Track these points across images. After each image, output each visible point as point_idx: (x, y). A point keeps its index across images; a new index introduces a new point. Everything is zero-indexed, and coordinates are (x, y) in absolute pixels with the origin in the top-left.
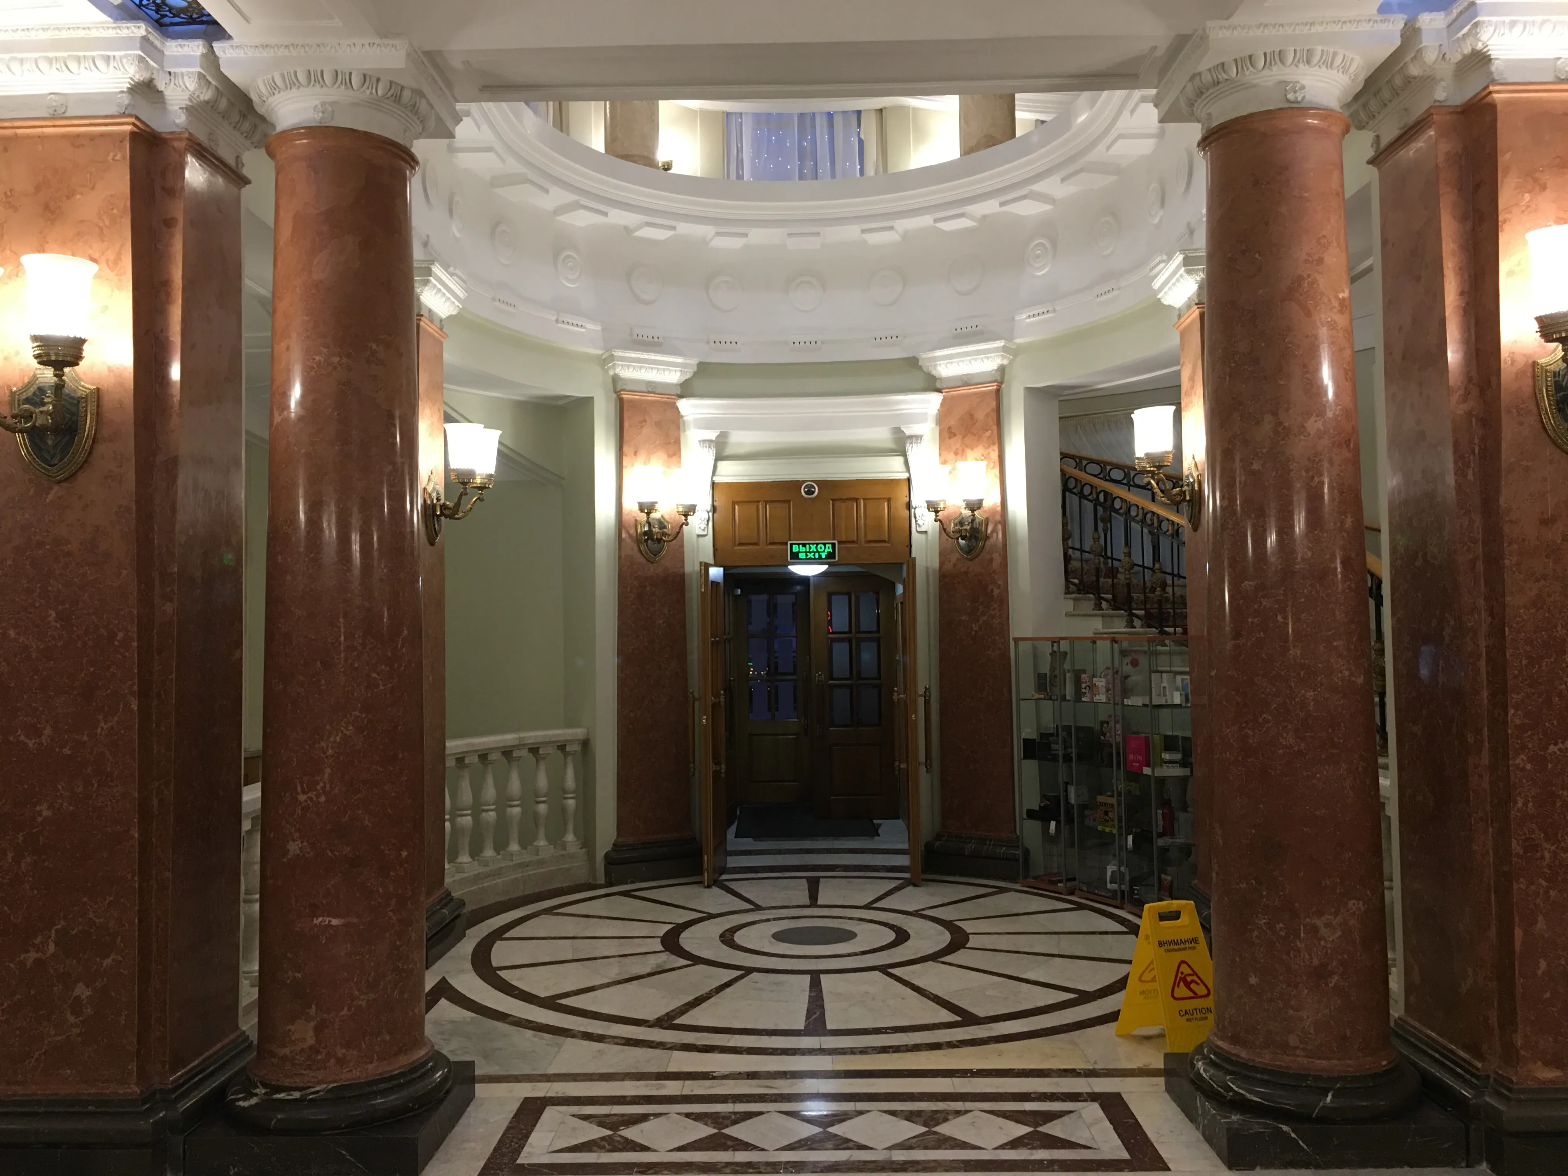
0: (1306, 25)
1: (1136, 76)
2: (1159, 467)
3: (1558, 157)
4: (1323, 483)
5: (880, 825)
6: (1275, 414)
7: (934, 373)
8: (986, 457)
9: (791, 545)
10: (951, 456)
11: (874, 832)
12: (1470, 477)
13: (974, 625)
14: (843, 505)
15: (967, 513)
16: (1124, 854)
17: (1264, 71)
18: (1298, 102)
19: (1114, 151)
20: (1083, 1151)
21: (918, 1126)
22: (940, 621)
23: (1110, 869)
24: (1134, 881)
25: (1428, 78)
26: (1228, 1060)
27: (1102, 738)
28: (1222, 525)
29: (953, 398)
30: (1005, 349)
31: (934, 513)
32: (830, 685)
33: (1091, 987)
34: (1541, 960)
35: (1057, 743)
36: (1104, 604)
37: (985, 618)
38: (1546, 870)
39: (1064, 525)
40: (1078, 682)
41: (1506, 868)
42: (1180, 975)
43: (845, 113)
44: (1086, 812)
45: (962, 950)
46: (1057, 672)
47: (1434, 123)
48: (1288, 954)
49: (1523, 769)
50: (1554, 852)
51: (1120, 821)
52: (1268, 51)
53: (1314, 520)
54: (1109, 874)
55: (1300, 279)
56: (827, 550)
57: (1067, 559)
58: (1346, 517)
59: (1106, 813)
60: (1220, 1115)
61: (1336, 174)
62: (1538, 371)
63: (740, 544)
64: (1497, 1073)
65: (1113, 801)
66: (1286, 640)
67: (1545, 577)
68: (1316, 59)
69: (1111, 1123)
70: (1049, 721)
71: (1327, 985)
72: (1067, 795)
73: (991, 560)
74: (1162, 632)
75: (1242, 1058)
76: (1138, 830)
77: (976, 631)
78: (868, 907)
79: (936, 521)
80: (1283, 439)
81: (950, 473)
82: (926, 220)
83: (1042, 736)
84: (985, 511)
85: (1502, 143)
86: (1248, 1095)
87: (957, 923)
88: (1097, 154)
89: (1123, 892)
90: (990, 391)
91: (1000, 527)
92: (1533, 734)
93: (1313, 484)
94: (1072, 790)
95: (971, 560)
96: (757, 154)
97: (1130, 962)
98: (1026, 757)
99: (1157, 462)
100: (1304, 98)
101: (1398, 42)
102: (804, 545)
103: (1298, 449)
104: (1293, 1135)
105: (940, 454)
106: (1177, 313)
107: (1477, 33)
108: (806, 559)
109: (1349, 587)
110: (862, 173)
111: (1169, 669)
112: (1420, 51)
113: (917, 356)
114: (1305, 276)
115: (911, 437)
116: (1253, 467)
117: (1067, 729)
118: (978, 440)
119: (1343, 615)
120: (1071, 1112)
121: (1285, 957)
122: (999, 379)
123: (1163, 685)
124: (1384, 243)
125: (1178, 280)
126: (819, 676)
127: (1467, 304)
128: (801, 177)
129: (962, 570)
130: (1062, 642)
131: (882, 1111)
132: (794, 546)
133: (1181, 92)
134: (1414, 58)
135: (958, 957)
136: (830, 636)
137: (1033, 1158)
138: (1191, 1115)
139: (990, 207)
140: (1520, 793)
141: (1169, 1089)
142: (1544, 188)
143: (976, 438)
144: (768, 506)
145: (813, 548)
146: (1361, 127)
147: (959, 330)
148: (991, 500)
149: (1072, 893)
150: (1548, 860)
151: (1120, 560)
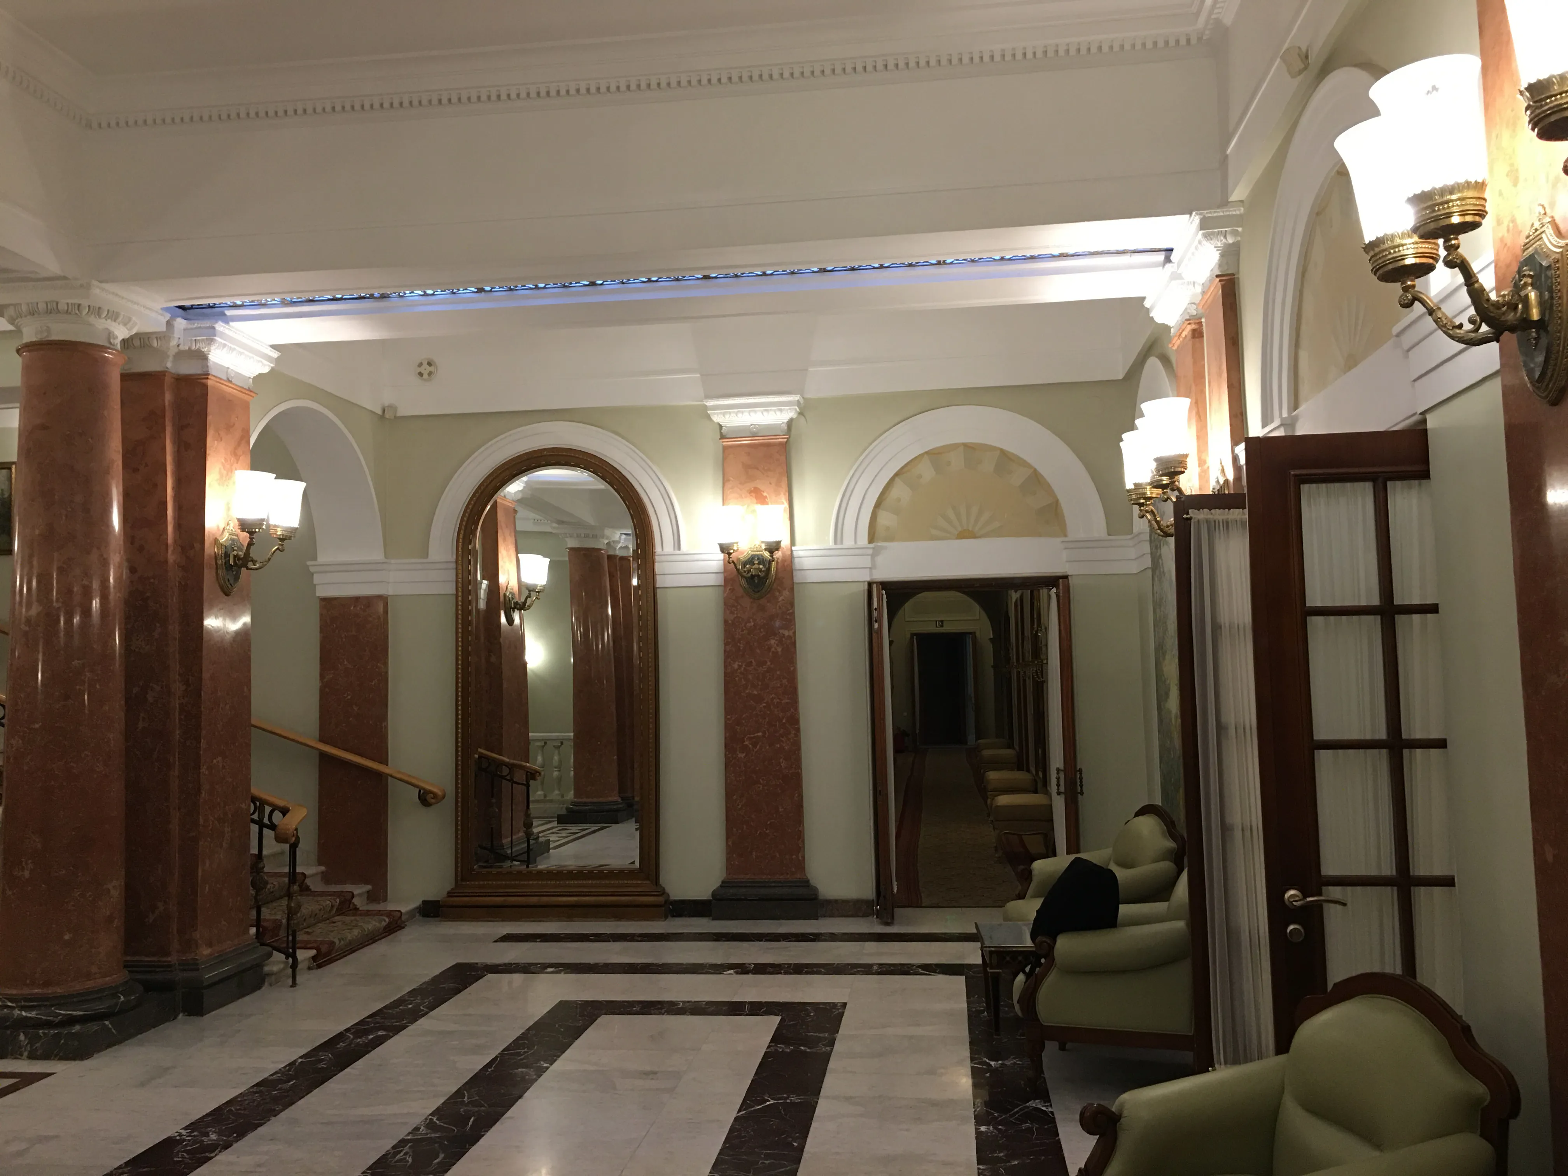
0: (132, 303)
3: (226, 424)
17: (102, 320)
25: (161, 351)
38: (210, 832)
41: (192, 835)
47: (164, 380)
48: (93, 912)
49: (206, 773)
50: (213, 821)
62: (218, 544)
64: (181, 960)
85: (209, 409)
86: (75, 1013)
92: (208, 754)
112: (168, 337)
121: (91, 914)
127: (175, 495)
134: (164, 340)
140: (203, 788)
142: (221, 439)
150: (211, 826)
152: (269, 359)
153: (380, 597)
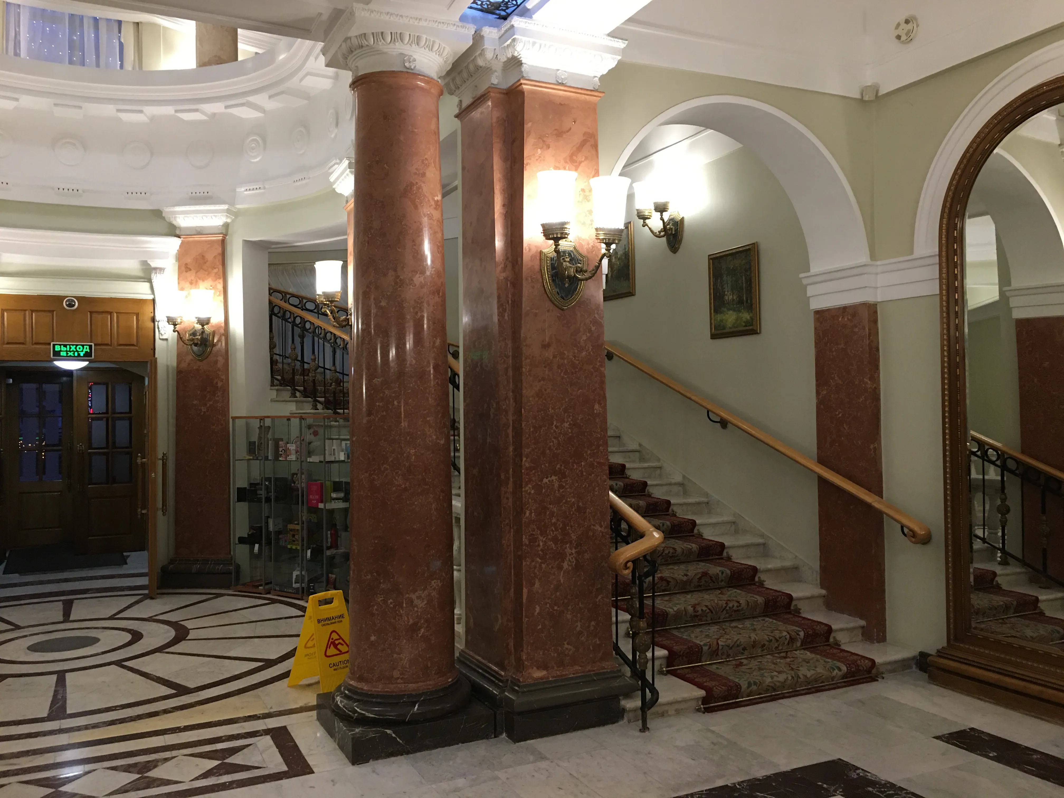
0: (416, 19)
1: (309, 31)
2: (332, 302)
3: (556, 130)
4: (423, 317)
5: (128, 556)
6: (395, 270)
7: (174, 223)
8: (214, 288)
9: (54, 345)
10: (187, 285)
11: (123, 561)
12: (506, 318)
13: (203, 408)
14: (100, 317)
15: (199, 327)
16: (305, 562)
17: (391, 44)
18: (412, 69)
19: (304, 83)
20: (256, 770)
21: (133, 775)
22: (177, 405)
23: (295, 573)
24: (310, 581)
25: (488, 68)
26: (356, 693)
27: (293, 485)
28: (362, 340)
29: (189, 242)
30: (228, 211)
31: (173, 326)
32: (90, 453)
33: (273, 657)
34: (537, 606)
35: (261, 490)
36: (298, 394)
37: (211, 403)
38: (540, 552)
39: (271, 338)
40: (277, 447)
41: (519, 553)
42: (331, 640)
43: (108, 20)
44: (280, 536)
45: (183, 642)
46: (262, 441)
47: (491, 97)
48: (395, 619)
49: (530, 493)
50: (545, 541)
51: (303, 540)
52: (393, 32)
53: (418, 341)
54: (294, 577)
55: (412, 185)
56: (85, 350)
57: (273, 362)
58: (436, 339)
59: (294, 536)
60: (348, 730)
61: (434, 120)
62: (543, 256)
63: (8, 343)
64: (512, 677)
65: (298, 527)
66: (400, 417)
67: (543, 379)
68: (422, 43)
69: (277, 748)
70: (256, 475)
71: (417, 636)
72: (268, 525)
73: (216, 362)
74: (336, 413)
75: (364, 690)
76: (315, 546)
77: (204, 412)
78: (112, 618)
79: (174, 331)
80: (400, 287)
81: (186, 297)
82: (169, 110)
83: (251, 485)
84: (212, 326)
85: (526, 117)
86: (367, 714)
87: (181, 623)
88: (294, 83)
89: (303, 588)
90: (217, 241)
91: (223, 338)
92: (535, 472)
93: (418, 317)
94: (271, 521)
95: (201, 361)
96: (32, 39)
97: (298, 636)
98: (239, 500)
99: (330, 298)
100: (415, 67)
101: (471, 43)
102: (65, 346)
103: (409, 294)
104: (394, 735)
105: (179, 283)
106: (346, 199)
107: (515, 46)
108: (67, 356)
109: (437, 383)
110: (122, 66)
111: (337, 437)
112: (483, 50)
113: (161, 210)
114: (415, 183)
115: (155, 269)
116: (381, 304)
117: (269, 479)
118: (208, 274)
119: (433, 401)
120: (250, 745)
121: (393, 621)
122: (224, 232)
123: (333, 448)
124: (463, 169)
125: (345, 177)
126: (80, 446)
127: (507, 212)
128: (71, 62)
129: (195, 368)
130: (266, 419)
131: (105, 768)
132: (56, 346)
133: (339, 48)
134: (480, 55)
135: (181, 647)
136: (90, 416)
137: (219, 782)
138: (330, 732)
139: (217, 108)
140: (528, 507)
141: (319, 718)
142: (548, 147)
143: (207, 273)
144: (34, 314)
145: (73, 348)
146: (451, 93)
147: (194, 194)
148: (217, 319)
149: (269, 593)
150: (541, 547)
151: (309, 364)
152: (613, 51)
153: (865, 305)
